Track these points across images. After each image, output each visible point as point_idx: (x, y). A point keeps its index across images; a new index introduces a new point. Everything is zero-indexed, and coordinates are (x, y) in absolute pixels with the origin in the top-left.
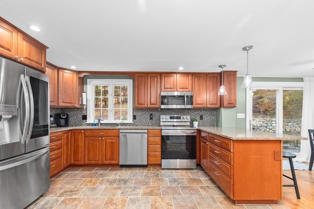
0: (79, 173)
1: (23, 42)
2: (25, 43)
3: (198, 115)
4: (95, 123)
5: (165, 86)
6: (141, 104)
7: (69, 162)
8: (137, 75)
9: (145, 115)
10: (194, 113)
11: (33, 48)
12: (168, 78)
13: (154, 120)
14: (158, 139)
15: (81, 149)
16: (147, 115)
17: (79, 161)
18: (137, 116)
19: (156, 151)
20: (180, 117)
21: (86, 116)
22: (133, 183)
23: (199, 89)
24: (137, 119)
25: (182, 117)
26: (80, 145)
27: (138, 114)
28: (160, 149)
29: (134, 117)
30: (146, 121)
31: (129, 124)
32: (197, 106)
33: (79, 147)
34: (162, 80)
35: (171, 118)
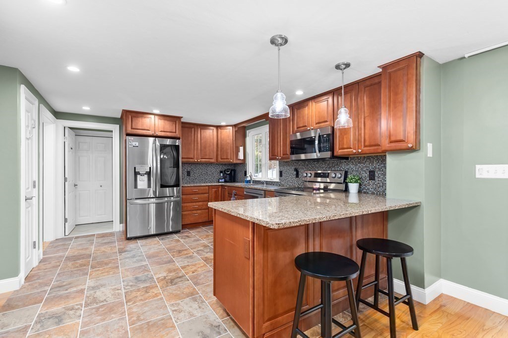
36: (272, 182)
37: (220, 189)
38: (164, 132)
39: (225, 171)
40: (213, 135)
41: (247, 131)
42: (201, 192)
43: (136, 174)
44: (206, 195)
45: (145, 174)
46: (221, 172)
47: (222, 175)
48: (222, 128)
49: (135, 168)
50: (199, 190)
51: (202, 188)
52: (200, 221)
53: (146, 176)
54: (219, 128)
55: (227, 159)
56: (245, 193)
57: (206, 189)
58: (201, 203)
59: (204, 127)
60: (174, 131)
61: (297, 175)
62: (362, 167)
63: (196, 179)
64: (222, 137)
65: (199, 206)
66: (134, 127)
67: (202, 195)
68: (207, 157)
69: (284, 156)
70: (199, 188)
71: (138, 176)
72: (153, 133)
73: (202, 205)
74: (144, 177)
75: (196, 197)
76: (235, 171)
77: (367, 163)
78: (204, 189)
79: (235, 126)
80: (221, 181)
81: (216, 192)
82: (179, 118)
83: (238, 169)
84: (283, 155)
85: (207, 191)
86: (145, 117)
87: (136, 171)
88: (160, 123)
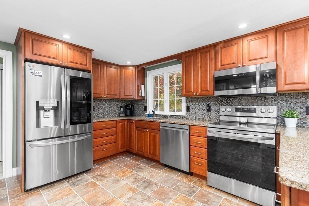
0: (129, 160)
1: (67, 50)
2: (69, 51)
3: (300, 104)
4: (150, 114)
5: (223, 61)
6: (189, 92)
7: (125, 148)
8: (184, 56)
9: (200, 105)
10: (289, 103)
11: (77, 53)
12: (227, 48)
13: (213, 113)
14: (204, 141)
15: (133, 138)
16: (203, 106)
17: (132, 149)
18: (190, 107)
19: (200, 157)
20: (255, 109)
21: (146, 106)
22: (152, 191)
23: (295, 54)
24: (190, 111)
25: (258, 108)
26: (132, 134)
27: (191, 105)
28: (206, 155)
29: (188, 109)
30: (202, 114)
31: (183, 117)
32: (287, 88)
33: (131, 136)
34: (217, 54)
35: (237, 110)
36: (177, 116)
37: (126, 123)
38: (74, 63)
39: (125, 106)
40: (117, 73)
41: (147, 72)
42: (109, 126)
43: (39, 109)
44: (114, 129)
45: (51, 109)
46: (121, 107)
47: (122, 109)
48: (125, 68)
49: (37, 102)
50: (108, 124)
51: (111, 122)
52: (109, 155)
53: (52, 112)
54: (122, 68)
55: (130, 95)
56: (161, 127)
57: (114, 123)
58: (109, 138)
59: (109, 64)
60: (85, 63)
61: (209, 110)
62: (295, 102)
63: (100, 113)
64: (125, 75)
65: (108, 140)
66: (35, 52)
67: (111, 130)
68: (113, 93)
69: (203, 92)
70: (107, 123)
71: (42, 112)
72: (61, 62)
73: (111, 139)
74: (48, 113)
75: (105, 132)
76: (133, 106)
77: (302, 99)
78: (112, 124)
79: (138, 66)
80: (121, 115)
81: (122, 126)
82: (90, 51)
83: (136, 105)
84: (201, 91)
85: (115, 126)
86: (51, 44)
87: (40, 105)
88: (69, 54)
